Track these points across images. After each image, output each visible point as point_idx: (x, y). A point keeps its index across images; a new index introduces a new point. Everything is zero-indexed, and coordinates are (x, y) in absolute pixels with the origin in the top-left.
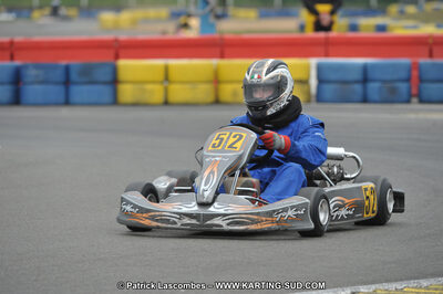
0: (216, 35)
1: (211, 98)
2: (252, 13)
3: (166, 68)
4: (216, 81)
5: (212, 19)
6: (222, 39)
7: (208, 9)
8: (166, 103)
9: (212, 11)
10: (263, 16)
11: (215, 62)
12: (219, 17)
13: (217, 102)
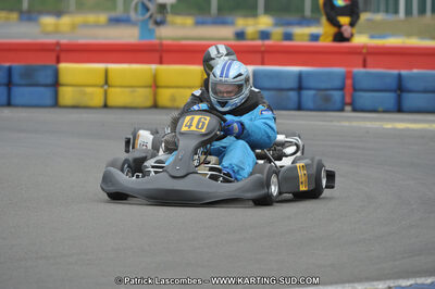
0: (156, 41)
1: (149, 103)
2: (189, 21)
3: (106, 71)
4: (155, 85)
5: (151, 25)
6: (161, 45)
7: (148, 15)
8: (105, 106)
9: (151, 17)
10: (198, 23)
11: (153, 67)
12: (158, 23)
13: (155, 106)
